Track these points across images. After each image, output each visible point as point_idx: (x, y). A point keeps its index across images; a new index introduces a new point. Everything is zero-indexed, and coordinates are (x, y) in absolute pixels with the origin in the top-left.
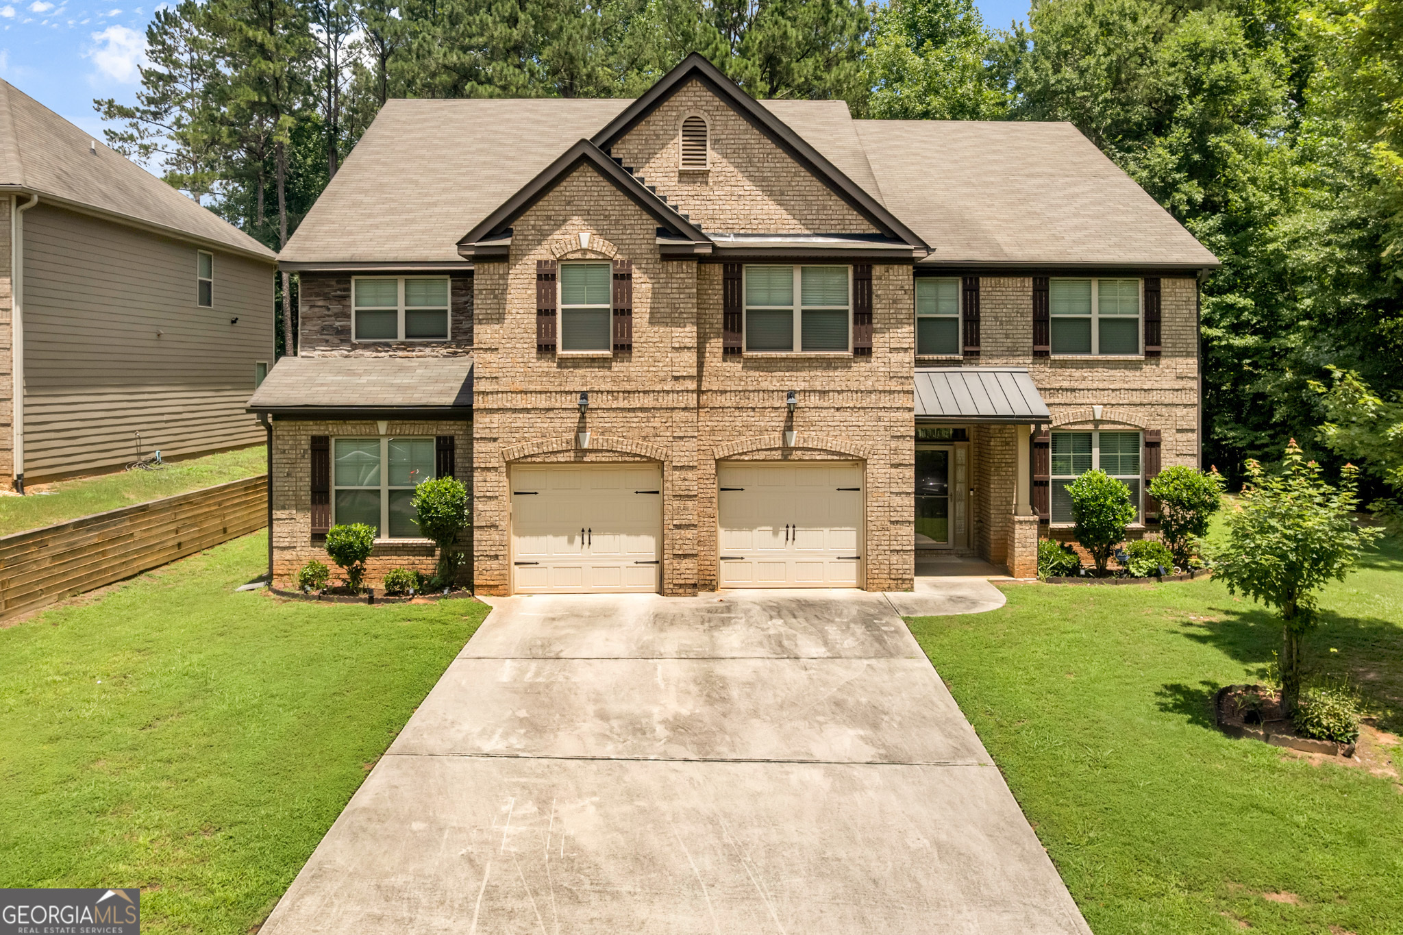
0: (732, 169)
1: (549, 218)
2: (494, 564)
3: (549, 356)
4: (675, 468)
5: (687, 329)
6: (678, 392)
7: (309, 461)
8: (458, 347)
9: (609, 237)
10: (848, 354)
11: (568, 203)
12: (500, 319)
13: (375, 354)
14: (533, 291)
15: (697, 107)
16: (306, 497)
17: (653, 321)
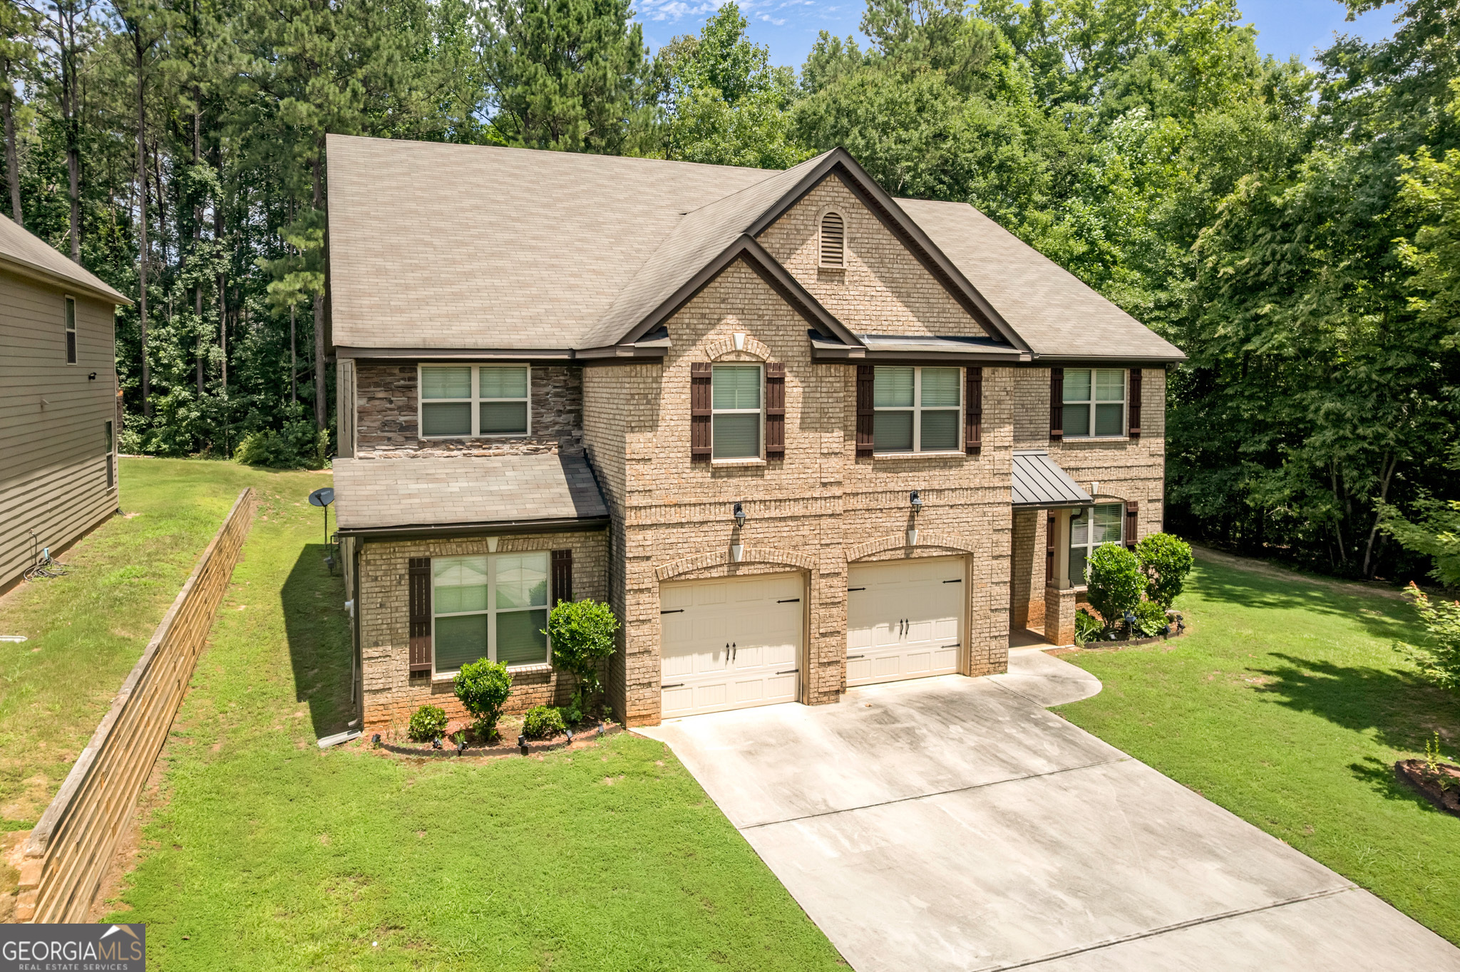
0: (865, 269)
1: (703, 316)
2: (647, 692)
3: (703, 465)
4: (822, 576)
5: (835, 434)
6: (826, 498)
7: (407, 588)
8: (539, 442)
9: (763, 338)
10: (960, 453)
11: (723, 301)
12: (653, 426)
13: (446, 453)
14: (687, 396)
15: (836, 203)
16: (404, 630)
17: (803, 428)
